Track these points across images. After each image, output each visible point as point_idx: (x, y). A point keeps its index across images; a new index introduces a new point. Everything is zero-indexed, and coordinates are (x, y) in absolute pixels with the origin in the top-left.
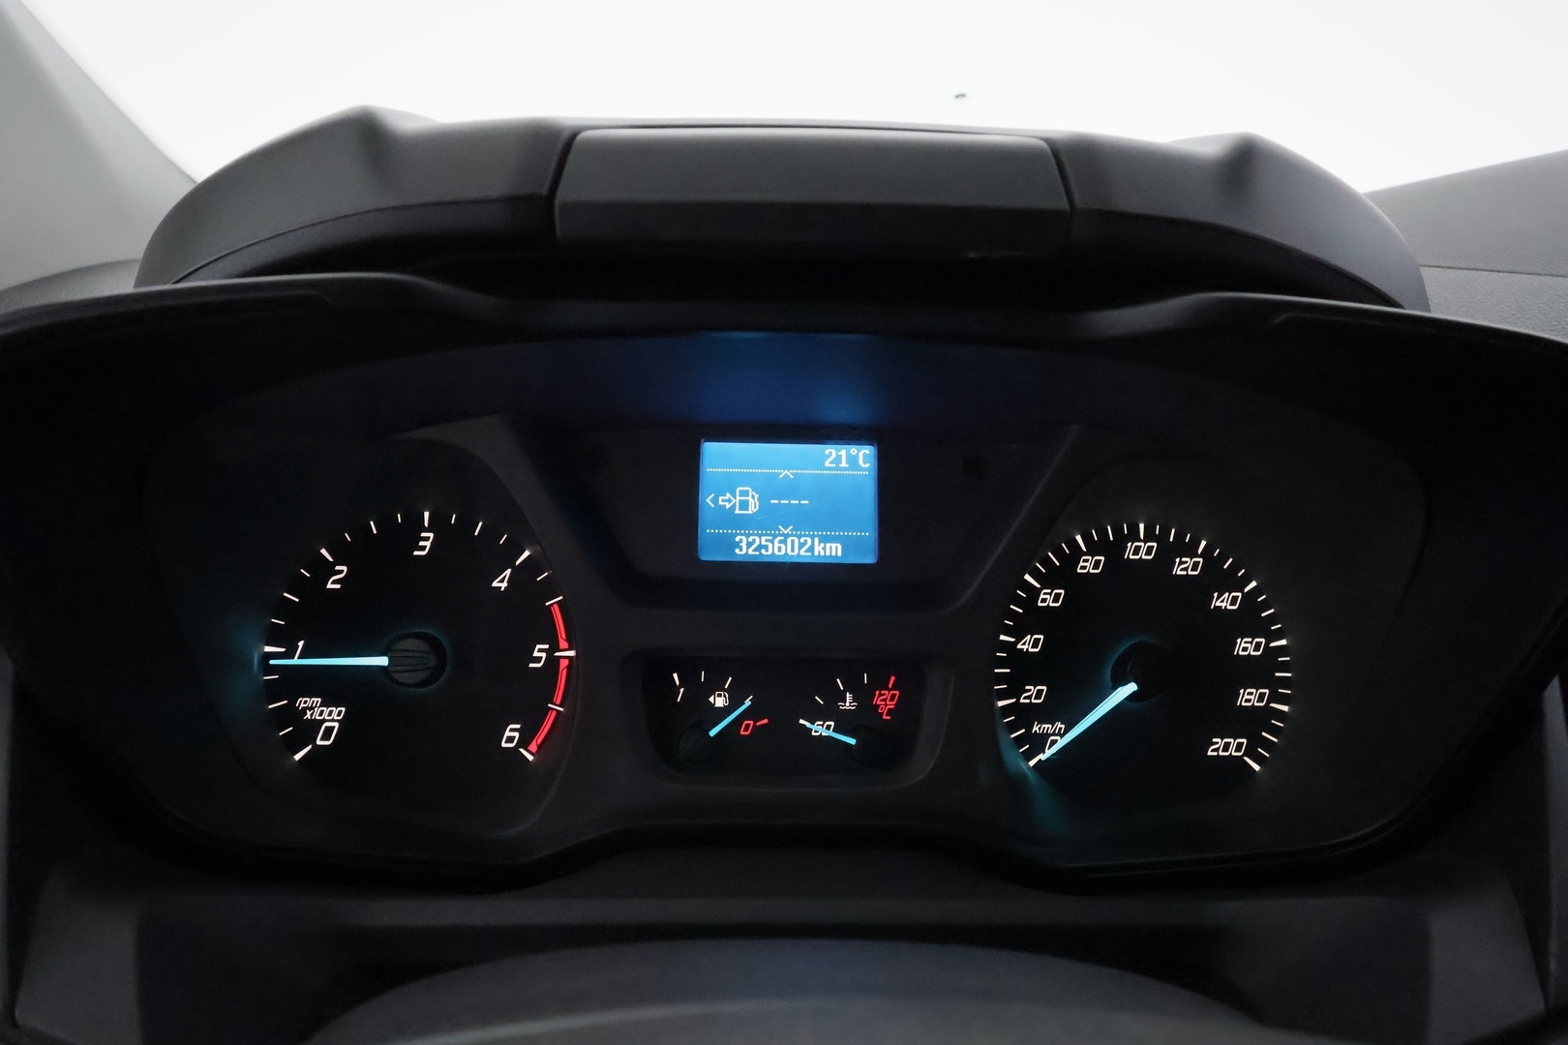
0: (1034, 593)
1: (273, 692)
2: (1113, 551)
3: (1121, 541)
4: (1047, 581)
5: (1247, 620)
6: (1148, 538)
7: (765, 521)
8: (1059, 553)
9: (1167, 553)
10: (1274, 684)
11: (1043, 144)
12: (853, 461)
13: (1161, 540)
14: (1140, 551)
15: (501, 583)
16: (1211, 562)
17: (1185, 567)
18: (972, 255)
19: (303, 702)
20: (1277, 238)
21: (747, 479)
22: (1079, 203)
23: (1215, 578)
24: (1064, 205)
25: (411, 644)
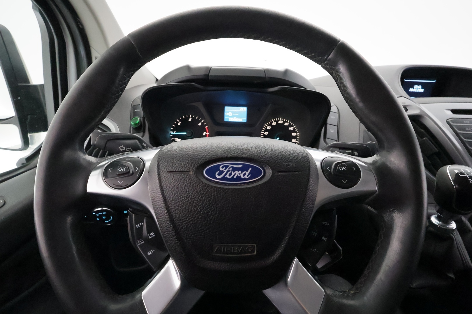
0: (267, 127)
1: (172, 137)
2: (277, 122)
3: (278, 120)
4: (269, 125)
5: (294, 131)
6: (282, 120)
7: (233, 116)
8: (270, 122)
9: (284, 122)
10: (297, 139)
11: (263, 69)
12: (244, 109)
13: (283, 121)
14: (281, 122)
15: (200, 124)
16: (290, 124)
17: (286, 124)
18: (256, 82)
19: (175, 139)
20: (294, 82)
21: (230, 111)
22: (266, 76)
23: (290, 126)
24: (264, 76)
25: (188, 131)
